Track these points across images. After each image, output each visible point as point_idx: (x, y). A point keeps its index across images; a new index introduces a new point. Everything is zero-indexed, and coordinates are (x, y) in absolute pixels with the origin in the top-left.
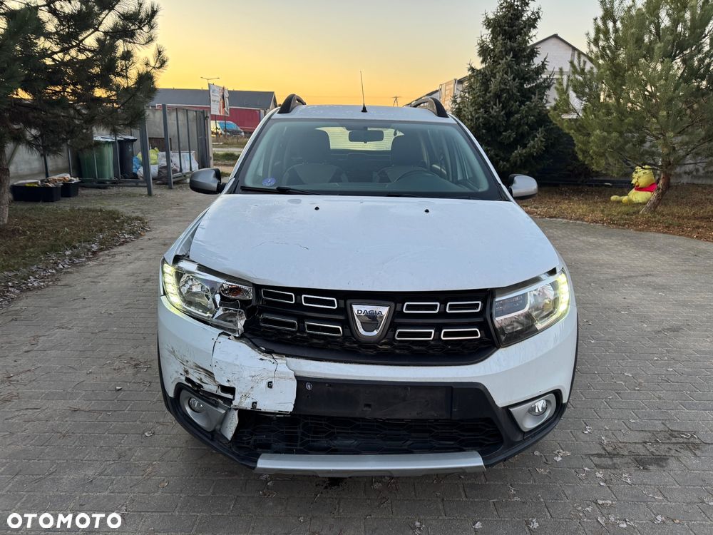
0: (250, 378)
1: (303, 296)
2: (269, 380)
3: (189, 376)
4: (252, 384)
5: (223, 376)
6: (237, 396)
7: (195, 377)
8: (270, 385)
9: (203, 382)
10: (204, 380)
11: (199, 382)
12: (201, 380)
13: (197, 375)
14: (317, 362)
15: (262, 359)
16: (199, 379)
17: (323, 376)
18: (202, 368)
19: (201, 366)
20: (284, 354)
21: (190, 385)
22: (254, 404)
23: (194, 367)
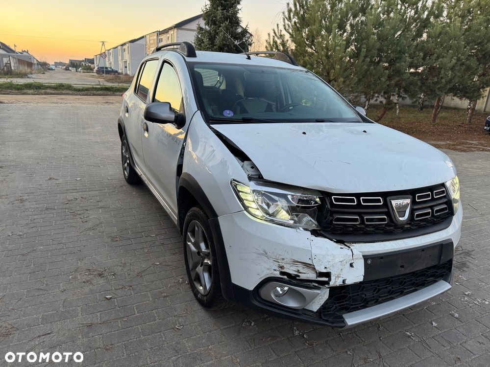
0: (340, 263)
1: (361, 198)
2: (350, 262)
3: (285, 270)
4: (341, 267)
5: (321, 265)
6: (333, 278)
7: (291, 270)
8: (351, 265)
9: (301, 273)
10: (301, 271)
11: (296, 273)
12: (298, 271)
13: (295, 268)
14: (372, 244)
15: (341, 248)
16: (296, 271)
17: (377, 253)
18: (300, 262)
19: (300, 261)
20: (351, 242)
21: (285, 277)
22: (344, 281)
23: (291, 263)
